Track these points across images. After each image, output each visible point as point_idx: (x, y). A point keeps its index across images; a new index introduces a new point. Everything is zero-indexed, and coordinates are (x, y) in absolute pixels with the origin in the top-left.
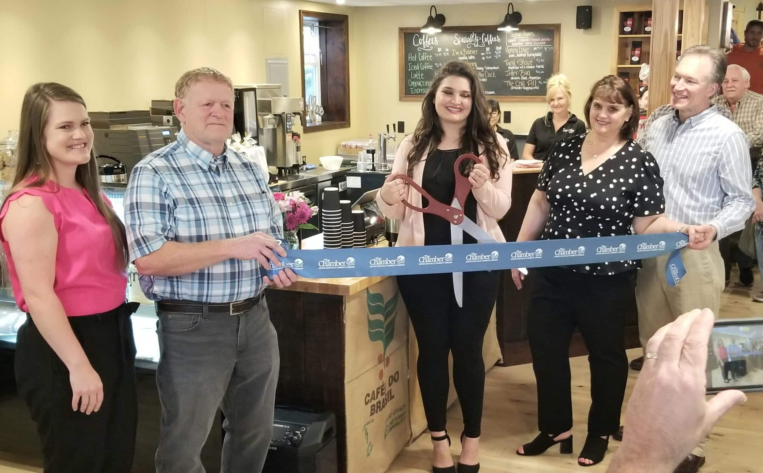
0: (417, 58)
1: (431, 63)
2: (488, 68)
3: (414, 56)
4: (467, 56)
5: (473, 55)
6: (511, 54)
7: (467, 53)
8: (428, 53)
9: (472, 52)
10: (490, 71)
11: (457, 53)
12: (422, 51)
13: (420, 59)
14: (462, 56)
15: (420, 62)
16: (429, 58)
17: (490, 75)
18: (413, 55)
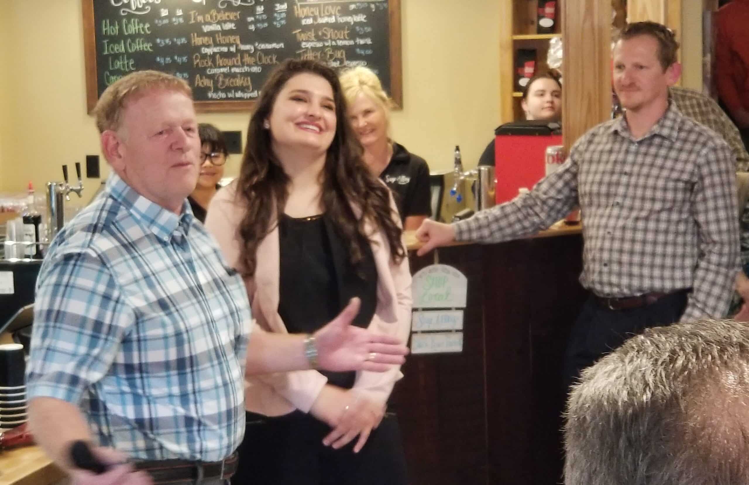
0: (120, 30)
1: (148, 38)
2: (263, 46)
3: (114, 26)
4: (219, 23)
5: (231, 21)
6: (307, 17)
7: (219, 18)
8: (142, 19)
9: (228, 16)
10: (266, 52)
11: (200, 18)
12: (130, 16)
13: (127, 31)
14: (210, 24)
15: (125, 38)
16: (143, 29)
17: (266, 60)
18: (112, 24)
